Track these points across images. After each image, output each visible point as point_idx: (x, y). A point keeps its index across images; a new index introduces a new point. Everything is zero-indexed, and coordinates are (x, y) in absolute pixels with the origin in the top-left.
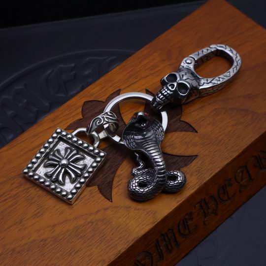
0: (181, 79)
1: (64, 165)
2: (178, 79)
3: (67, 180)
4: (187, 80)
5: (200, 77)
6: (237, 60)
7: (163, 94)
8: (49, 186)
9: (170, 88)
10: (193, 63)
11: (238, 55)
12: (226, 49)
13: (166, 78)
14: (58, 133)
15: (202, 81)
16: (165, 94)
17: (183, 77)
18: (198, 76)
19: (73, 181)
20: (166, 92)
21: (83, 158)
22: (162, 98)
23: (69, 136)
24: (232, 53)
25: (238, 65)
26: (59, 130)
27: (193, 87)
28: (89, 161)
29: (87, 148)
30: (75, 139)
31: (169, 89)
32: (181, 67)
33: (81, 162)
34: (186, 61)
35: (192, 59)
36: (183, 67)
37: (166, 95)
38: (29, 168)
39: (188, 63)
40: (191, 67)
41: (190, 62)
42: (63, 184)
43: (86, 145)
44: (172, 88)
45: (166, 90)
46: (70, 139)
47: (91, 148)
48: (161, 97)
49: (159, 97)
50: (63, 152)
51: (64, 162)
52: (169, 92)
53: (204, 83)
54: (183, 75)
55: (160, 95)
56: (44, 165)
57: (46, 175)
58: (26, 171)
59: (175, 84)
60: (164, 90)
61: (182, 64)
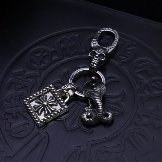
1: (44, 105)
3: (43, 114)
8: (32, 113)
14: (50, 87)
19: (45, 115)
21: (57, 105)
23: (55, 91)
26: (51, 86)
28: (58, 107)
29: (60, 100)
30: (56, 94)
33: (54, 107)
38: (27, 100)
42: (40, 115)
43: (60, 99)
46: (55, 92)
47: (62, 102)
50: (48, 98)
51: (45, 103)
56: (36, 101)
57: (34, 106)
58: (25, 100)
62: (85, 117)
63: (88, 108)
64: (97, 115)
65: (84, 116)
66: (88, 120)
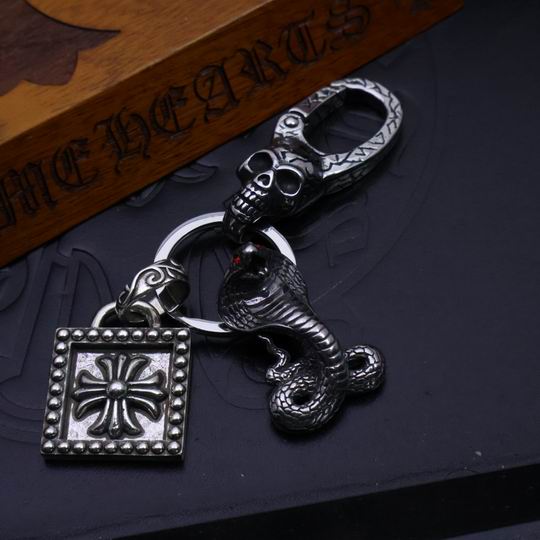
0: (281, 163)
2: (276, 162)
4: (294, 163)
5: (321, 153)
6: (393, 106)
7: (246, 200)
9: (260, 184)
10: (301, 126)
11: (392, 96)
12: (365, 86)
13: (249, 164)
15: (328, 161)
16: (251, 198)
17: (284, 157)
18: (317, 151)
20: (253, 193)
22: (247, 208)
24: (380, 92)
25: (396, 117)
27: (310, 175)
31: (258, 188)
32: (276, 136)
34: (285, 121)
35: (296, 116)
36: (281, 135)
37: (253, 200)
39: (291, 126)
40: (298, 132)
41: (293, 123)
44: (266, 183)
45: (253, 189)
48: (243, 206)
49: (239, 208)
51: (117, 386)
52: (258, 192)
53: (331, 164)
54: (283, 153)
55: (241, 201)
59: (271, 174)
60: (249, 190)
61: (278, 130)
62: (290, 406)
63: (281, 370)
64: (328, 375)
65: (285, 405)
66: (307, 409)
